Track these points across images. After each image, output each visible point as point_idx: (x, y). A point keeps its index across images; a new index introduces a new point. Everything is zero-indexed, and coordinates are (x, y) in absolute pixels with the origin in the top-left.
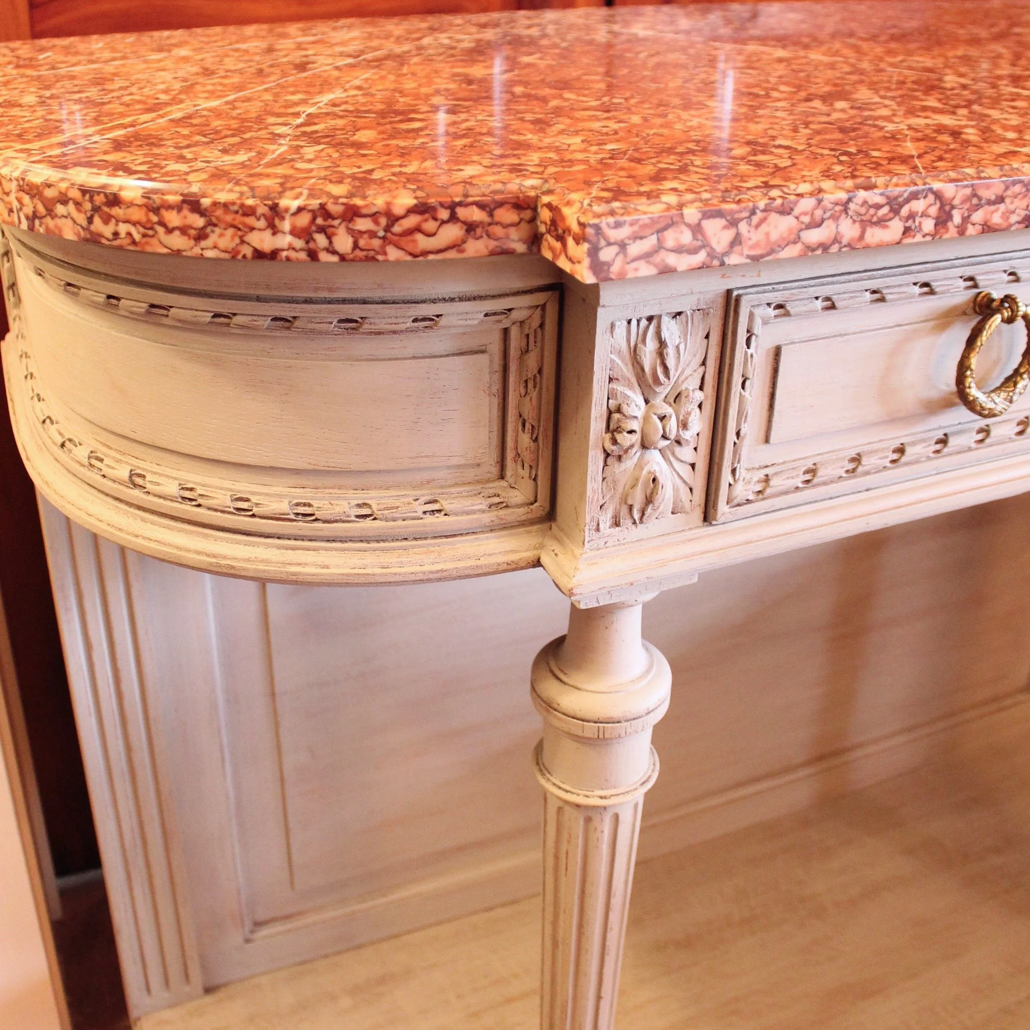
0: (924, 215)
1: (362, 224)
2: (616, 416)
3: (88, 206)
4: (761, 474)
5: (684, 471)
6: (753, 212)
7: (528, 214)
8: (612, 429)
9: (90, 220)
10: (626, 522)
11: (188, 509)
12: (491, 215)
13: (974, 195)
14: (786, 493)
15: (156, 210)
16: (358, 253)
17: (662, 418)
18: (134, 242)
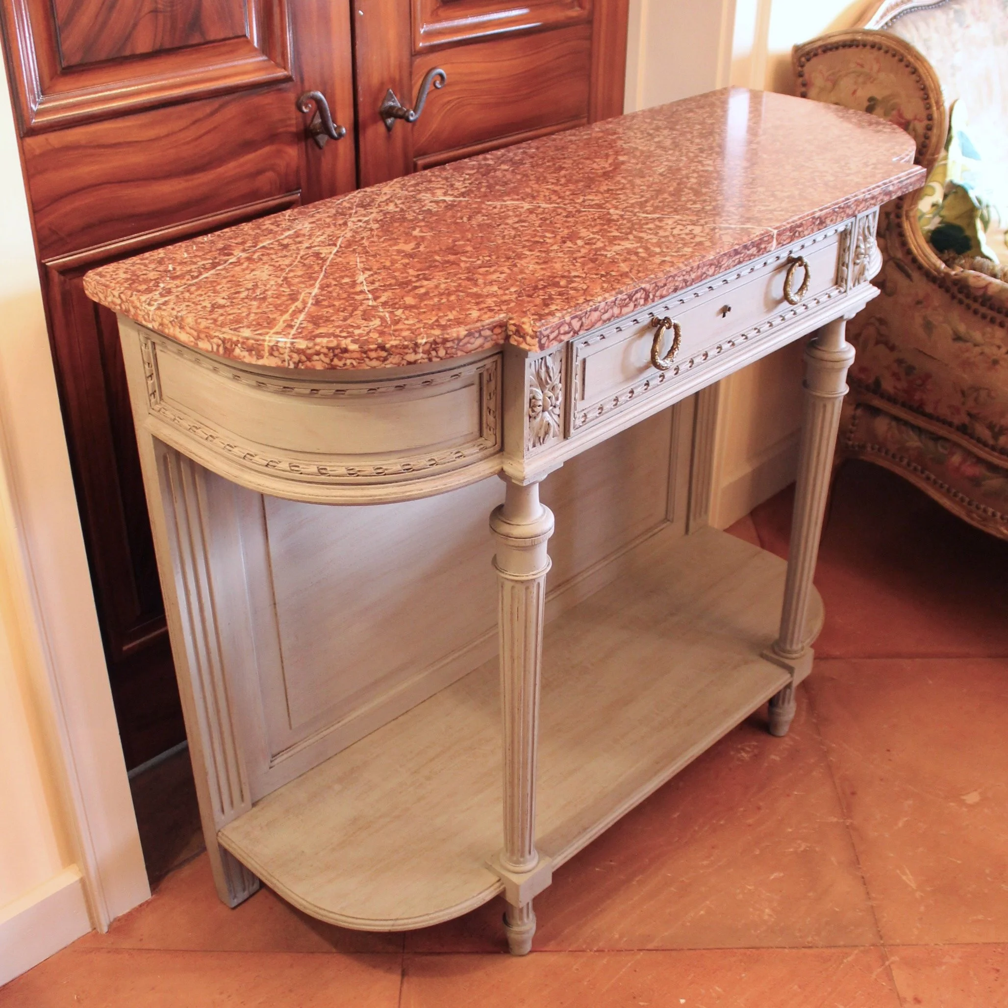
0: (641, 298)
1: (449, 345)
2: (533, 400)
3: (331, 355)
4: (582, 414)
5: (556, 418)
6: (586, 313)
7: (504, 329)
8: (532, 406)
9: (332, 360)
10: (538, 445)
11: (352, 479)
12: (492, 331)
13: (656, 286)
14: (593, 420)
15: (365, 352)
16: (448, 356)
17: (549, 398)
18: (354, 366)
